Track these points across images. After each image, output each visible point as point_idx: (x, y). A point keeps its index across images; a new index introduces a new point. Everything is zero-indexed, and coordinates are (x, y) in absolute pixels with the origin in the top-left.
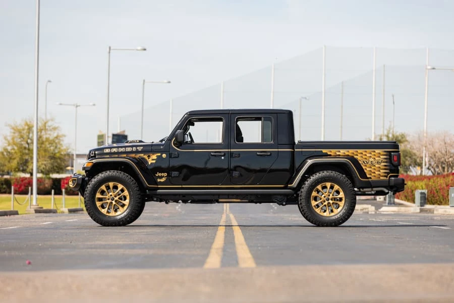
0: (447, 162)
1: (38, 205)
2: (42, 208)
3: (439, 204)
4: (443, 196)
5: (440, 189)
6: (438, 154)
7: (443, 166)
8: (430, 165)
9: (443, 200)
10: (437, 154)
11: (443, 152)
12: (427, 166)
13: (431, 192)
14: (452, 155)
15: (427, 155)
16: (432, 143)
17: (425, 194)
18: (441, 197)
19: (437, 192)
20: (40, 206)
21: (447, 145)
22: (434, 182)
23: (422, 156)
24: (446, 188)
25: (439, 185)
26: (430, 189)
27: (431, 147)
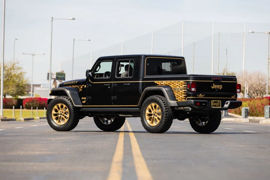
0: (260, 90)
1: (4, 116)
2: (6, 118)
3: (256, 116)
4: (259, 111)
5: (257, 107)
6: (255, 86)
7: (257, 92)
8: (249, 92)
9: (259, 113)
10: (253, 85)
11: (258, 84)
12: (248, 93)
13: (251, 109)
14: (263, 86)
15: (248, 86)
16: (251, 78)
17: (248, 110)
18: (258, 111)
19: (256, 108)
20: (4, 117)
21: (260, 80)
22: (253, 102)
23: (244, 86)
24: (261, 106)
25: (257, 104)
26: (251, 107)
27: (250, 80)
